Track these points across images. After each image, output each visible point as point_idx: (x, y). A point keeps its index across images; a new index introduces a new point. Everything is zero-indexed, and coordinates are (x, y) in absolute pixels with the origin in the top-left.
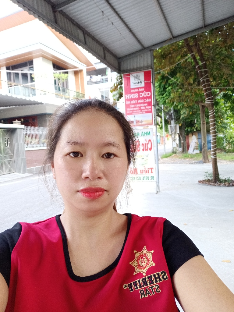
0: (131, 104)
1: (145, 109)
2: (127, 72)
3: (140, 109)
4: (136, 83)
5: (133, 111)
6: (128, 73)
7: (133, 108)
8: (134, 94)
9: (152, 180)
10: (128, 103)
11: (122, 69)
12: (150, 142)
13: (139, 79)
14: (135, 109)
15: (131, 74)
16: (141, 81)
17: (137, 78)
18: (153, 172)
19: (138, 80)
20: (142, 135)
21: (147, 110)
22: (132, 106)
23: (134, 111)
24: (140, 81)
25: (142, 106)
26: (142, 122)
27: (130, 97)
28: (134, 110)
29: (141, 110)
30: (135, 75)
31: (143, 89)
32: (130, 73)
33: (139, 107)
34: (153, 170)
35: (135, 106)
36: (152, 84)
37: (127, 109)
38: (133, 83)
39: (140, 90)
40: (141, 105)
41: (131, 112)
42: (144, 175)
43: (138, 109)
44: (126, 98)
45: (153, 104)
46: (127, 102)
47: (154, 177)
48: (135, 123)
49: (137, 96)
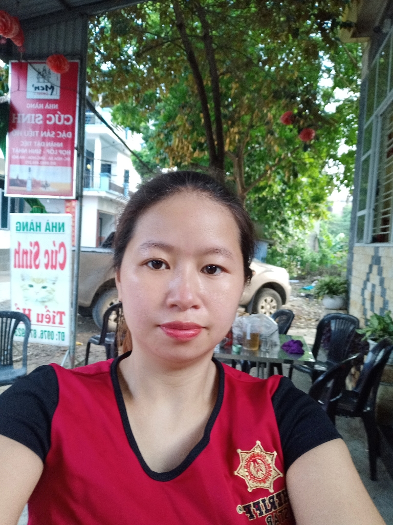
0: (23, 139)
1: (56, 156)
3: (44, 152)
4: (40, 88)
5: (27, 155)
6: (24, 62)
7: (28, 148)
8: (33, 115)
12: (62, 249)
14: (32, 151)
15: (30, 63)
18: (64, 321)
21: (60, 159)
22: (26, 143)
23: (30, 158)
28: (30, 155)
29: (47, 155)
32: (30, 61)
33: (41, 148)
34: (63, 315)
35: (33, 144)
36: (78, 96)
37: (14, 149)
38: (33, 85)
39: (49, 106)
40: (49, 144)
41: (23, 157)
42: (45, 326)
43: (39, 151)
45: (76, 145)
48: (29, 187)
49: (39, 121)
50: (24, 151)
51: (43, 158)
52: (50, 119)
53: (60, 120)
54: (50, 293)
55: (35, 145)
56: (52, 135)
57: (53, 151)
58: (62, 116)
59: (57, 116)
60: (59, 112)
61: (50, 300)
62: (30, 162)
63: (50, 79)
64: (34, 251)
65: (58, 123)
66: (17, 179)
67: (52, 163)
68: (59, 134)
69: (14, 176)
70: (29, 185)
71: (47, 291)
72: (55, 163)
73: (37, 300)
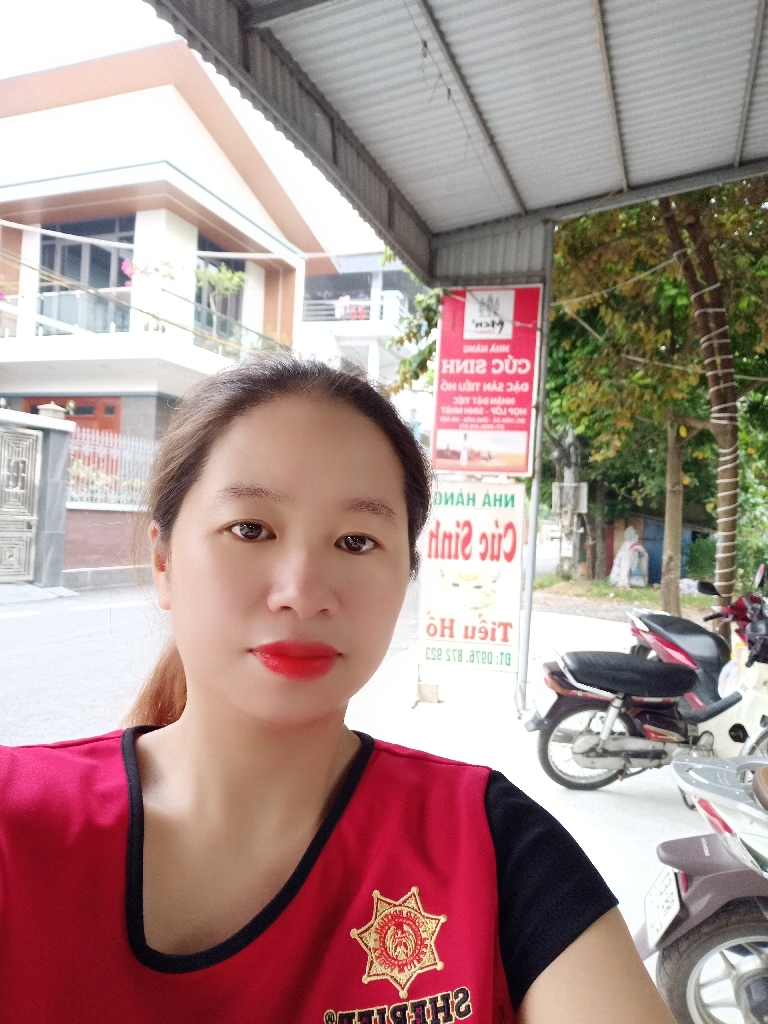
0: (458, 393)
1: (505, 417)
2: (455, 283)
3: (487, 412)
4: (484, 325)
5: (462, 416)
6: (460, 288)
7: (465, 406)
8: (472, 362)
9: (504, 666)
10: (450, 387)
11: (440, 271)
12: (510, 532)
13: (496, 314)
14: (470, 411)
15: (470, 291)
16: (504, 319)
17: (489, 308)
18: (509, 636)
19: (492, 314)
20: (484, 504)
21: (510, 420)
22: (461, 400)
23: (466, 420)
24: (497, 320)
25: (495, 406)
26: (489, 457)
27: (459, 370)
28: (467, 416)
29: (491, 416)
30: (483, 294)
31: (505, 349)
32: (469, 288)
33: (483, 406)
34: (509, 628)
35: (471, 401)
36: (538, 334)
37: (443, 409)
38: (473, 321)
39: (495, 349)
40: (494, 401)
41: (456, 420)
42: (477, 644)
43: (480, 411)
44: (444, 371)
45: (534, 403)
46: (445, 382)
47: (512, 657)
48: (464, 460)
49: (481, 369)
50: (458, 411)
51: (485, 420)
52: (497, 366)
53: (511, 367)
54: (487, 595)
55: (474, 402)
56: (500, 388)
57: (501, 410)
58: (516, 362)
59: (507, 362)
60: (510, 357)
61: (486, 606)
62: (466, 426)
63: (499, 312)
65: (508, 371)
66: (448, 449)
67: (498, 426)
68: (509, 387)
69: (442, 445)
70: (464, 457)
71: (482, 592)
72: (502, 427)
73: (466, 606)
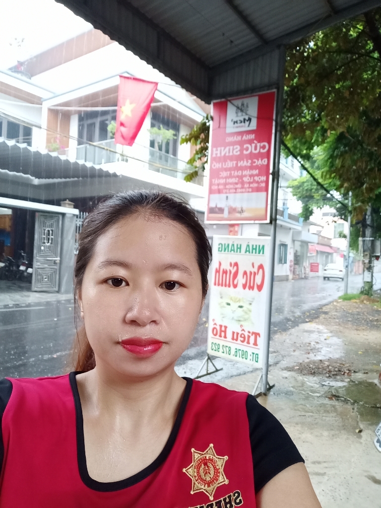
0: (222, 169)
1: (252, 183)
2: (221, 97)
3: (241, 180)
4: (239, 122)
5: (225, 184)
8: (231, 148)
10: (218, 165)
12: (261, 271)
14: (230, 180)
18: (258, 343)
20: (246, 251)
21: (255, 185)
22: (224, 174)
23: (227, 187)
25: (245, 176)
26: (242, 211)
27: (223, 154)
28: (228, 184)
29: (243, 183)
32: (229, 99)
33: (238, 176)
34: (258, 336)
35: (231, 174)
38: (232, 121)
39: (246, 137)
40: (245, 173)
41: (221, 187)
42: (239, 345)
43: (236, 180)
44: (215, 156)
46: (214, 163)
47: (259, 357)
49: (237, 152)
50: (222, 181)
51: (239, 186)
52: (247, 149)
53: (256, 149)
54: (246, 313)
55: (233, 174)
56: (249, 163)
59: (253, 145)
60: (255, 142)
61: (245, 320)
62: (228, 191)
63: (249, 112)
64: (233, 271)
65: (254, 151)
66: (216, 207)
67: (247, 190)
68: (255, 162)
69: (213, 205)
71: (243, 310)
72: (250, 190)
73: (233, 318)
